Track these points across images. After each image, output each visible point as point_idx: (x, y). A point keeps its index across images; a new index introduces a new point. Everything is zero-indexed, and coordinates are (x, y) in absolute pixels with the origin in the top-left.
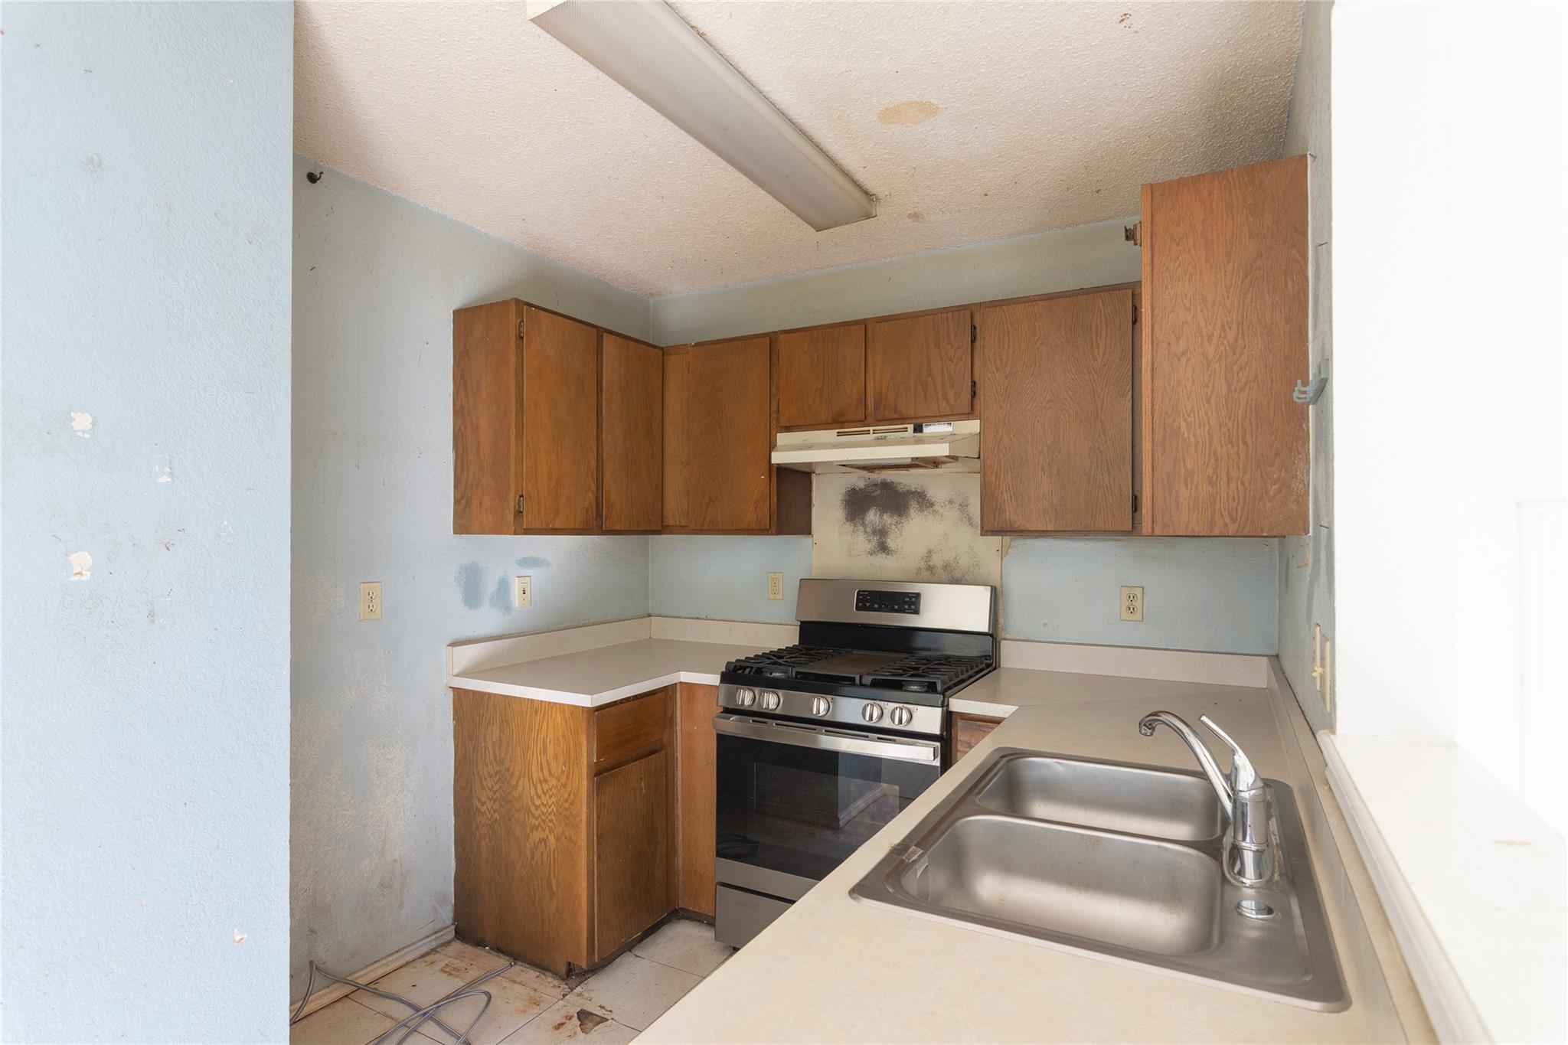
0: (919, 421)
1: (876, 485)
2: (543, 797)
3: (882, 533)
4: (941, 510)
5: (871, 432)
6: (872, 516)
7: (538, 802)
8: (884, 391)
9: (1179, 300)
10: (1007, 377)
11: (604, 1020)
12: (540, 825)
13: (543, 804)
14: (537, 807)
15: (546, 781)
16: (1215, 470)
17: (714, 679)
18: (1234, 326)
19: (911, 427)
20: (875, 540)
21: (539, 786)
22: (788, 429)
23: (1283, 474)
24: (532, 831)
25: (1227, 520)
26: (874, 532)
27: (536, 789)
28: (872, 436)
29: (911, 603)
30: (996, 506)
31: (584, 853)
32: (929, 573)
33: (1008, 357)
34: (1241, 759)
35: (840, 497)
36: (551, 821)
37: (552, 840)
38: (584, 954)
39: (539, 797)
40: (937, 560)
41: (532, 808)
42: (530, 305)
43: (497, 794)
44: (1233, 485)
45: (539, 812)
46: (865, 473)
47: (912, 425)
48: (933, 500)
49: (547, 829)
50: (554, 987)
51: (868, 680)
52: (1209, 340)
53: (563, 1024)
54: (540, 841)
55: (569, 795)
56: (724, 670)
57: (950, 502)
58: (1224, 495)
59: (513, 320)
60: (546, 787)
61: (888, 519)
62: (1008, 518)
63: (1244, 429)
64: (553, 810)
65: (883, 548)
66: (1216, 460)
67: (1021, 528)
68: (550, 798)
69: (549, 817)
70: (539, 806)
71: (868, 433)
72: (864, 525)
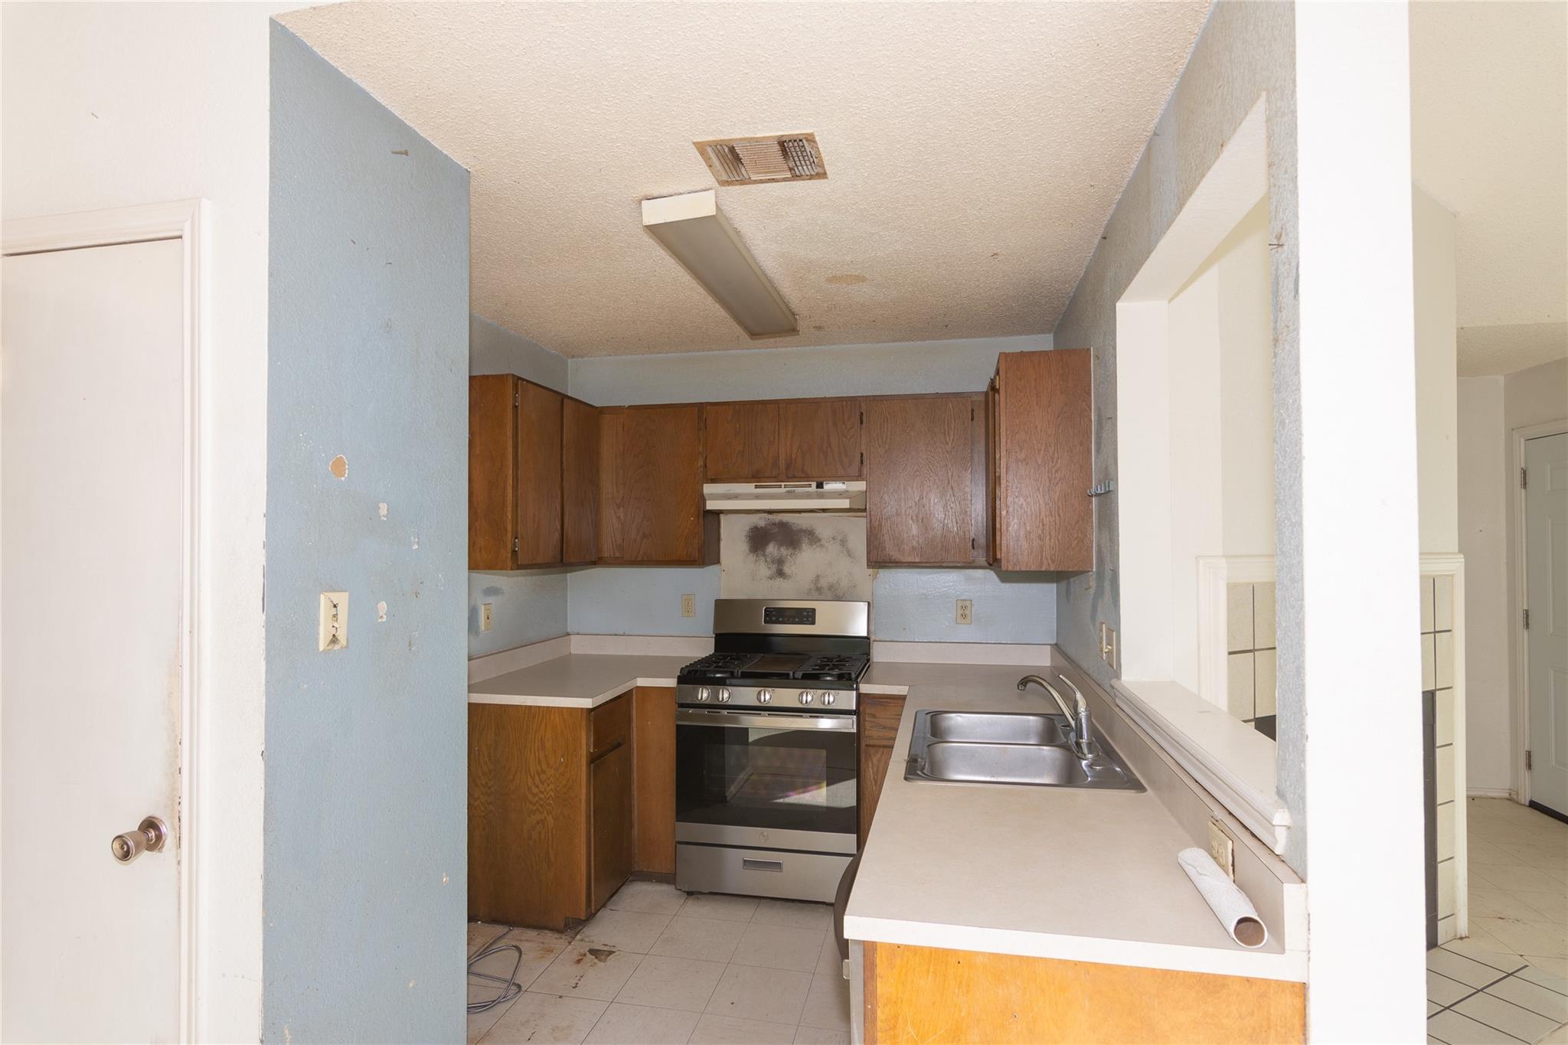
0: (820, 480)
1: (774, 524)
2: (540, 785)
3: (780, 562)
4: (827, 545)
5: (783, 486)
6: (772, 549)
7: (535, 790)
8: (793, 456)
9: (1022, 426)
10: (886, 452)
11: (611, 953)
12: (537, 809)
13: (541, 792)
14: (535, 795)
15: (544, 772)
16: (1043, 531)
17: (672, 683)
18: (1053, 445)
19: (814, 484)
20: (774, 567)
21: (537, 777)
22: (713, 481)
23: (1079, 535)
24: (529, 816)
25: (1050, 561)
26: (773, 562)
27: (533, 780)
28: (783, 490)
29: (808, 617)
30: (879, 544)
31: (583, 826)
32: (817, 592)
33: (886, 438)
34: (1079, 696)
35: (745, 533)
36: (548, 804)
37: (550, 819)
38: (584, 906)
39: (537, 787)
40: (823, 583)
41: (530, 796)
42: (523, 380)
43: (492, 789)
44: (1053, 540)
45: (537, 798)
46: (765, 515)
47: (815, 483)
48: (820, 536)
49: (545, 812)
50: (557, 938)
51: (799, 675)
52: (1039, 453)
53: (581, 959)
54: (538, 823)
55: (568, 781)
56: (679, 674)
57: (833, 538)
58: (1048, 547)
59: (510, 391)
60: (543, 777)
61: (784, 551)
62: (887, 553)
63: (1059, 508)
64: (551, 796)
65: (780, 573)
66: (1043, 525)
67: (897, 560)
68: (548, 785)
69: (547, 802)
70: (537, 794)
71: (780, 486)
72: (764, 555)
